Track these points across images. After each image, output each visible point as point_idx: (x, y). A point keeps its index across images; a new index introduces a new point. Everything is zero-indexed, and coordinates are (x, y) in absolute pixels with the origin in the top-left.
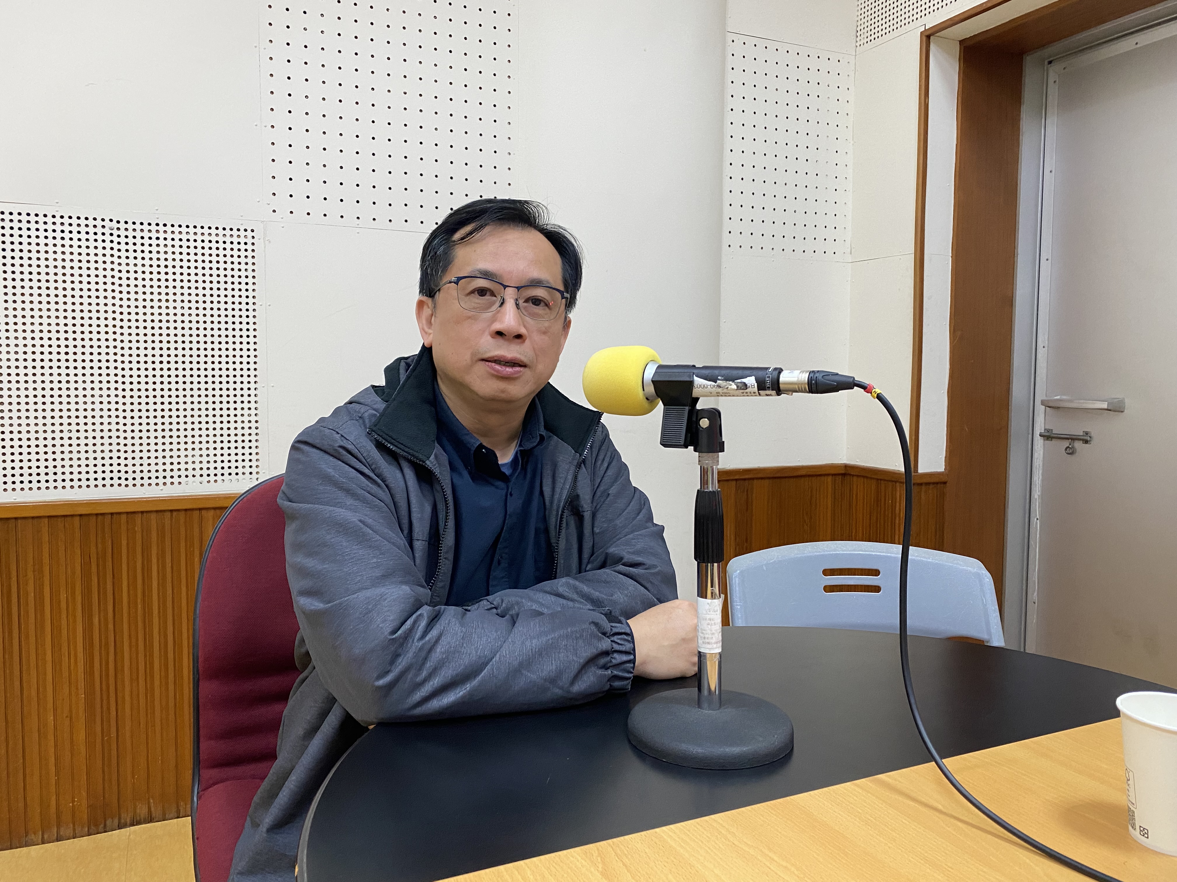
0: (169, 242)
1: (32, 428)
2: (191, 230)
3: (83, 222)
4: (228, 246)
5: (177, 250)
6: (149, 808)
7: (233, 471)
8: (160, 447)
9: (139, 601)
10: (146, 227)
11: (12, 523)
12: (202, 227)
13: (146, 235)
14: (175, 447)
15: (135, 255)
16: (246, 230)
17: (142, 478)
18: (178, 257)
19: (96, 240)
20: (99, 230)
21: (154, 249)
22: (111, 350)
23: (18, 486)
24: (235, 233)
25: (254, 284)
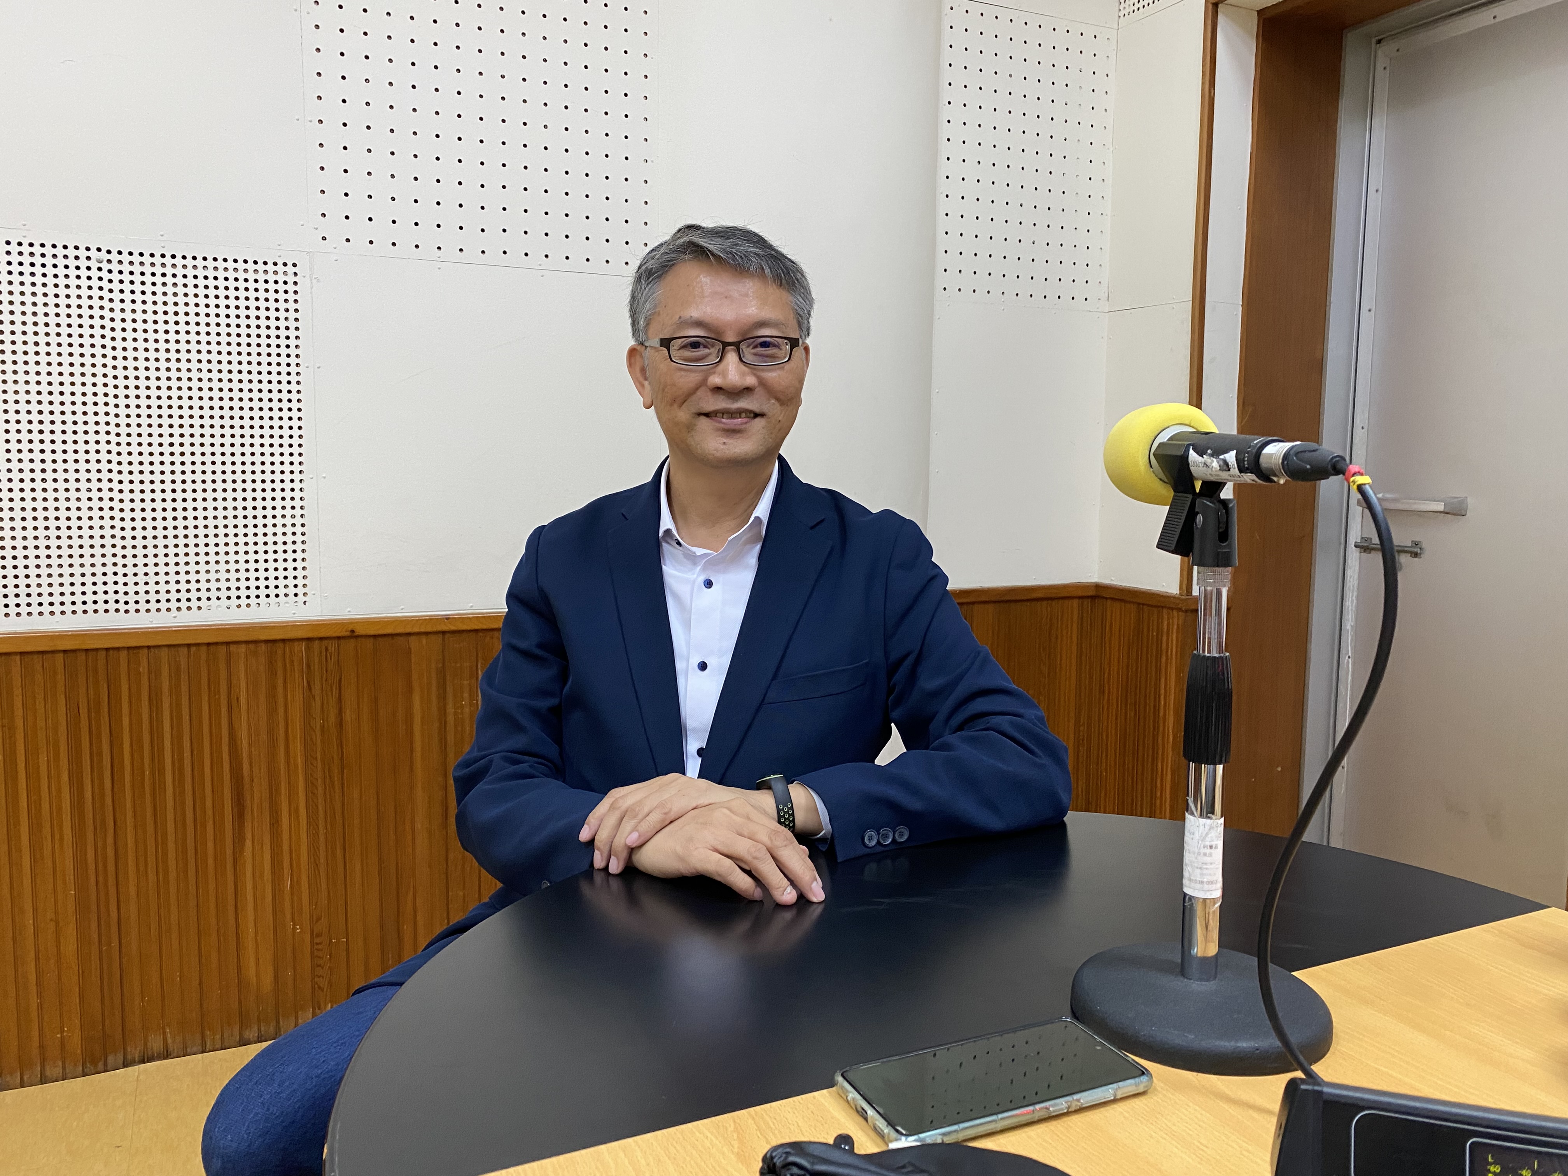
0: (180, 280)
2: (210, 263)
3: (60, 252)
4: (261, 286)
6: (165, 1040)
7: (272, 591)
8: (172, 560)
9: (146, 766)
10: (147, 259)
12: (225, 260)
13: (148, 270)
14: (192, 559)
15: (133, 297)
16: (285, 264)
17: (148, 602)
18: (192, 300)
19: (78, 277)
20: (82, 263)
21: (159, 289)
22: (102, 428)
24: (270, 267)
25: (297, 337)
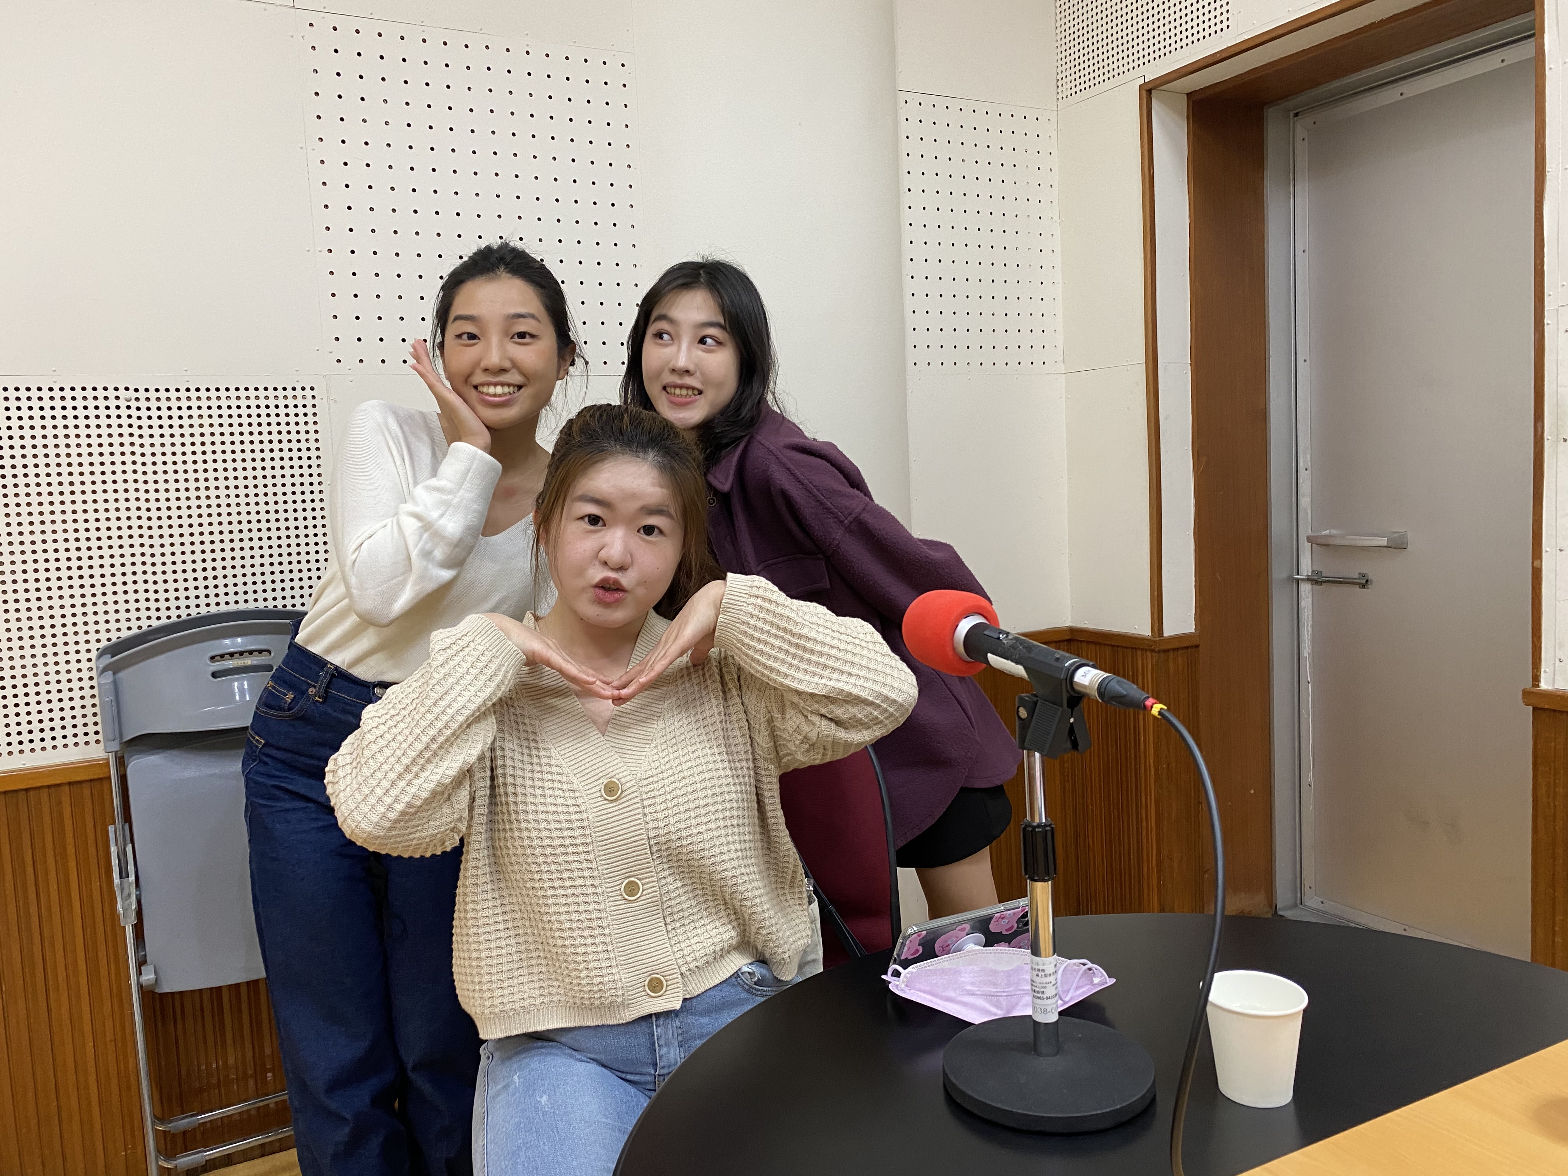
0: (205, 412)
1: (41, 670)
2: (233, 393)
3: (90, 393)
4: (282, 411)
5: (216, 421)
10: (173, 394)
11: (22, 795)
12: (247, 389)
13: (174, 404)
15: (161, 431)
16: (303, 389)
18: (217, 430)
19: (108, 417)
20: (113, 403)
21: (186, 422)
23: (27, 746)
24: (290, 393)
25: (318, 457)
